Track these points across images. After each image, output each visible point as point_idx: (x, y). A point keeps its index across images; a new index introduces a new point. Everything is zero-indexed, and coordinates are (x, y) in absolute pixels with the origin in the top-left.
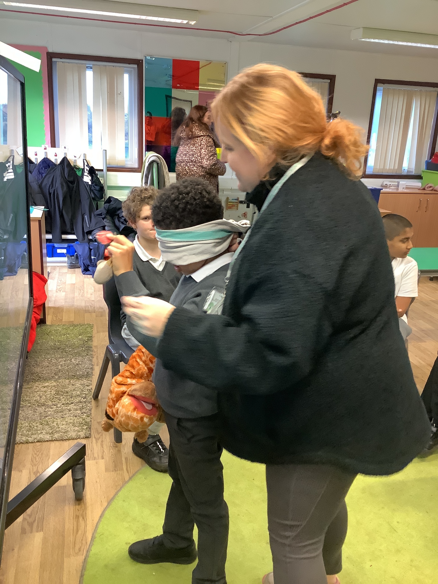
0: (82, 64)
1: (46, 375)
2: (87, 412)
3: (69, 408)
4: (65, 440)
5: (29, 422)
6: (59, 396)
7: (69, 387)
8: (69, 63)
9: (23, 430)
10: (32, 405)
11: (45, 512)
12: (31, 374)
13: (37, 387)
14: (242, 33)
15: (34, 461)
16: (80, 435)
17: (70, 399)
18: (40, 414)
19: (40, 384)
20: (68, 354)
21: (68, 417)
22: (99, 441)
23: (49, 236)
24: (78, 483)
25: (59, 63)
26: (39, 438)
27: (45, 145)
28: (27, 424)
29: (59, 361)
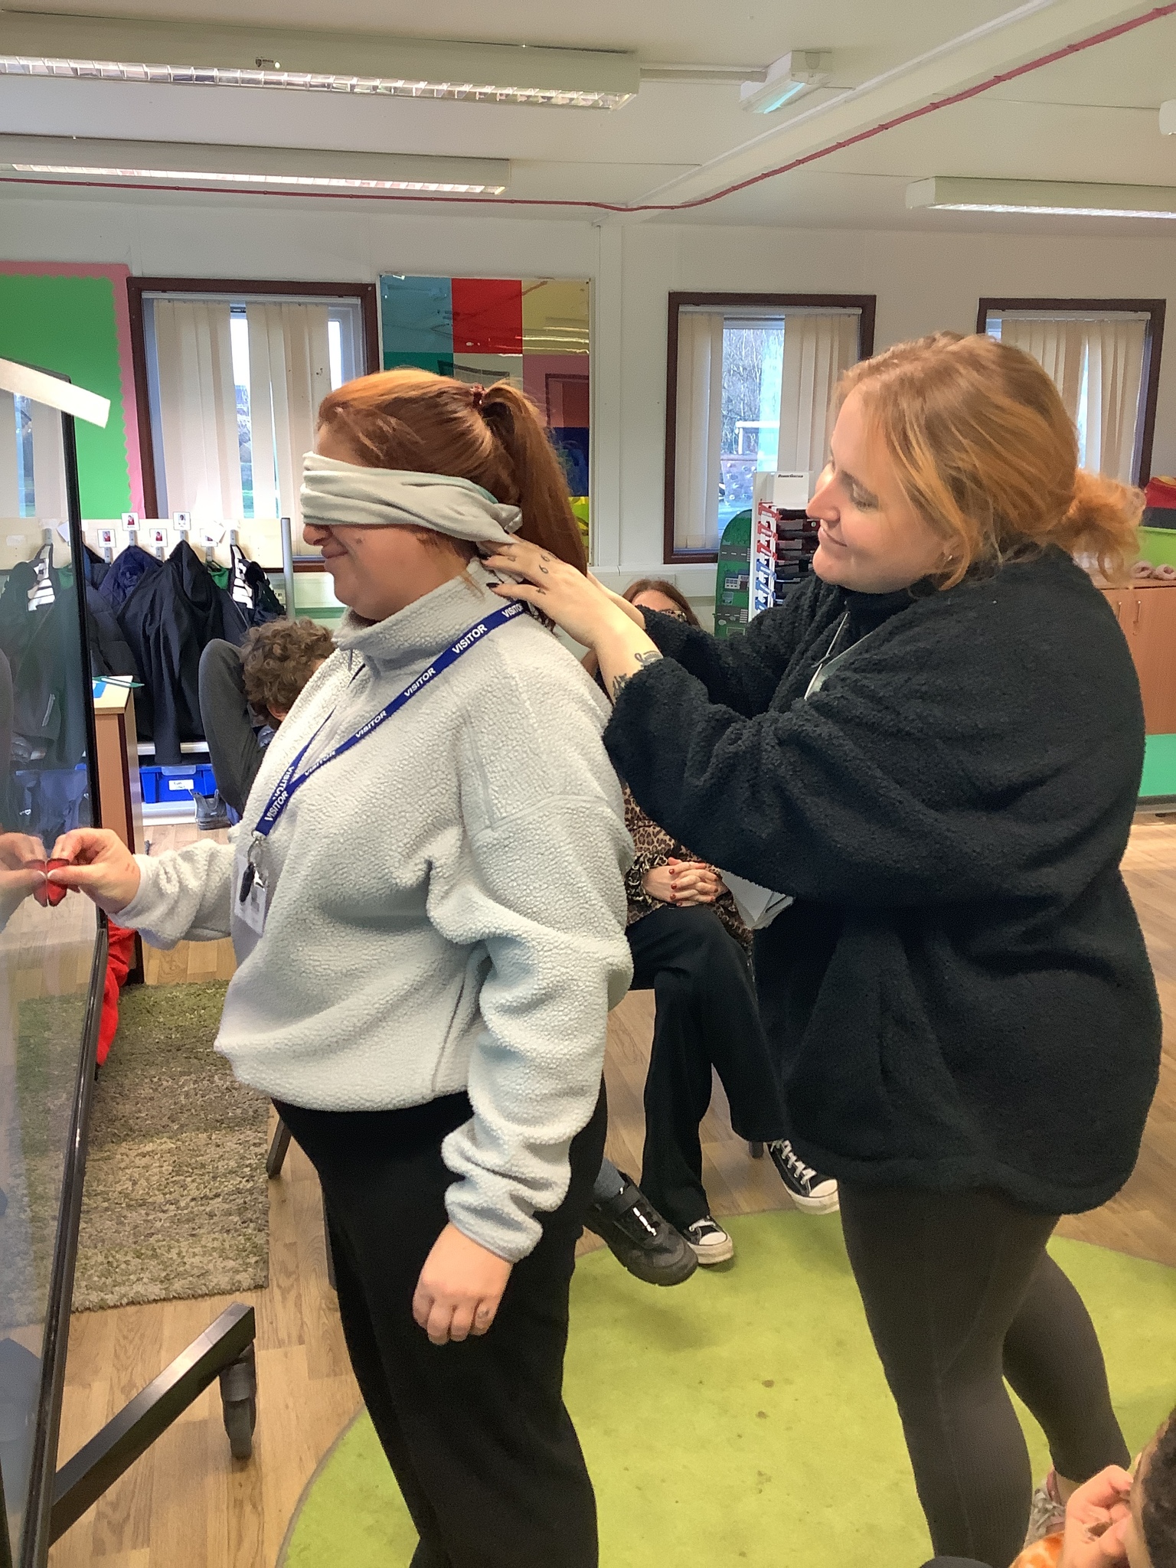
0: (219, 302)
1: (148, 1122)
2: (257, 1218)
3: (208, 1209)
4: (202, 1296)
5: (106, 1251)
6: (182, 1178)
7: (208, 1151)
8: (185, 301)
9: (92, 1274)
10: (113, 1206)
11: (154, 1494)
12: (109, 1121)
13: (125, 1157)
14: (626, 204)
15: (122, 1356)
16: (240, 1282)
17: (212, 1184)
18: (134, 1229)
19: (132, 1147)
20: (203, 1062)
21: (209, 1233)
22: (292, 1296)
23: (148, 749)
24: (239, 1411)
25: (160, 303)
26: (132, 1295)
27: (131, 514)
28: (100, 1258)
29: (180, 1083)
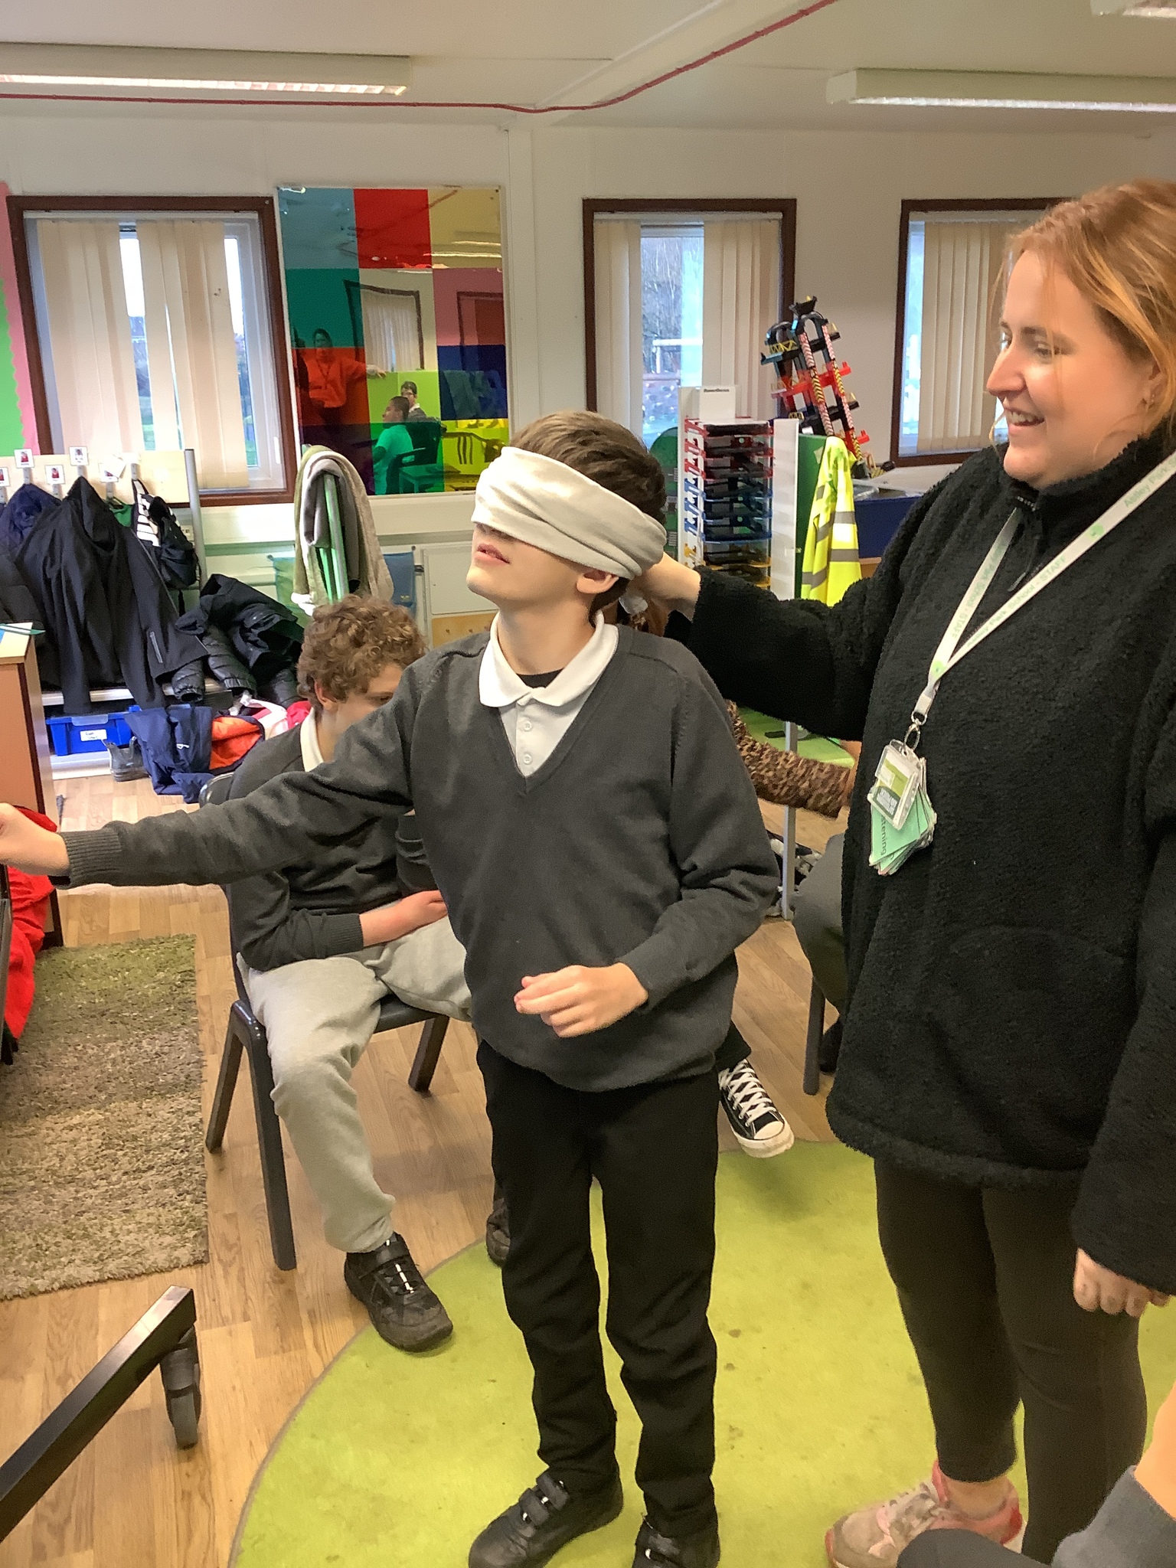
0: (107, 220)
1: (74, 1093)
2: (194, 1189)
3: (142, 1183)
4: (138, 1275)
5: (34, 1234)
6: (113, 1151)
7: (139, 1122)
8: (69, 220)
9: (20, 1259)
10: (40, 1184)
11: (96, 1491)
12: (32, 1093)
13: (51, 1132)
14: (534, 105)
15: (56, 1345)
16: (178, 1258)
17: (145, 1156)
18: (63, 1208)
19: (58, 1120)
20: (129, 1027)
21: (143, 1208)
22: (234, 1271)
23: (56, 699)
24: (182, 1399)
25: (42, 224)
26: (64, 1279)
27: (23, 450)
28: (29, 1241)
29: (106, 1050)
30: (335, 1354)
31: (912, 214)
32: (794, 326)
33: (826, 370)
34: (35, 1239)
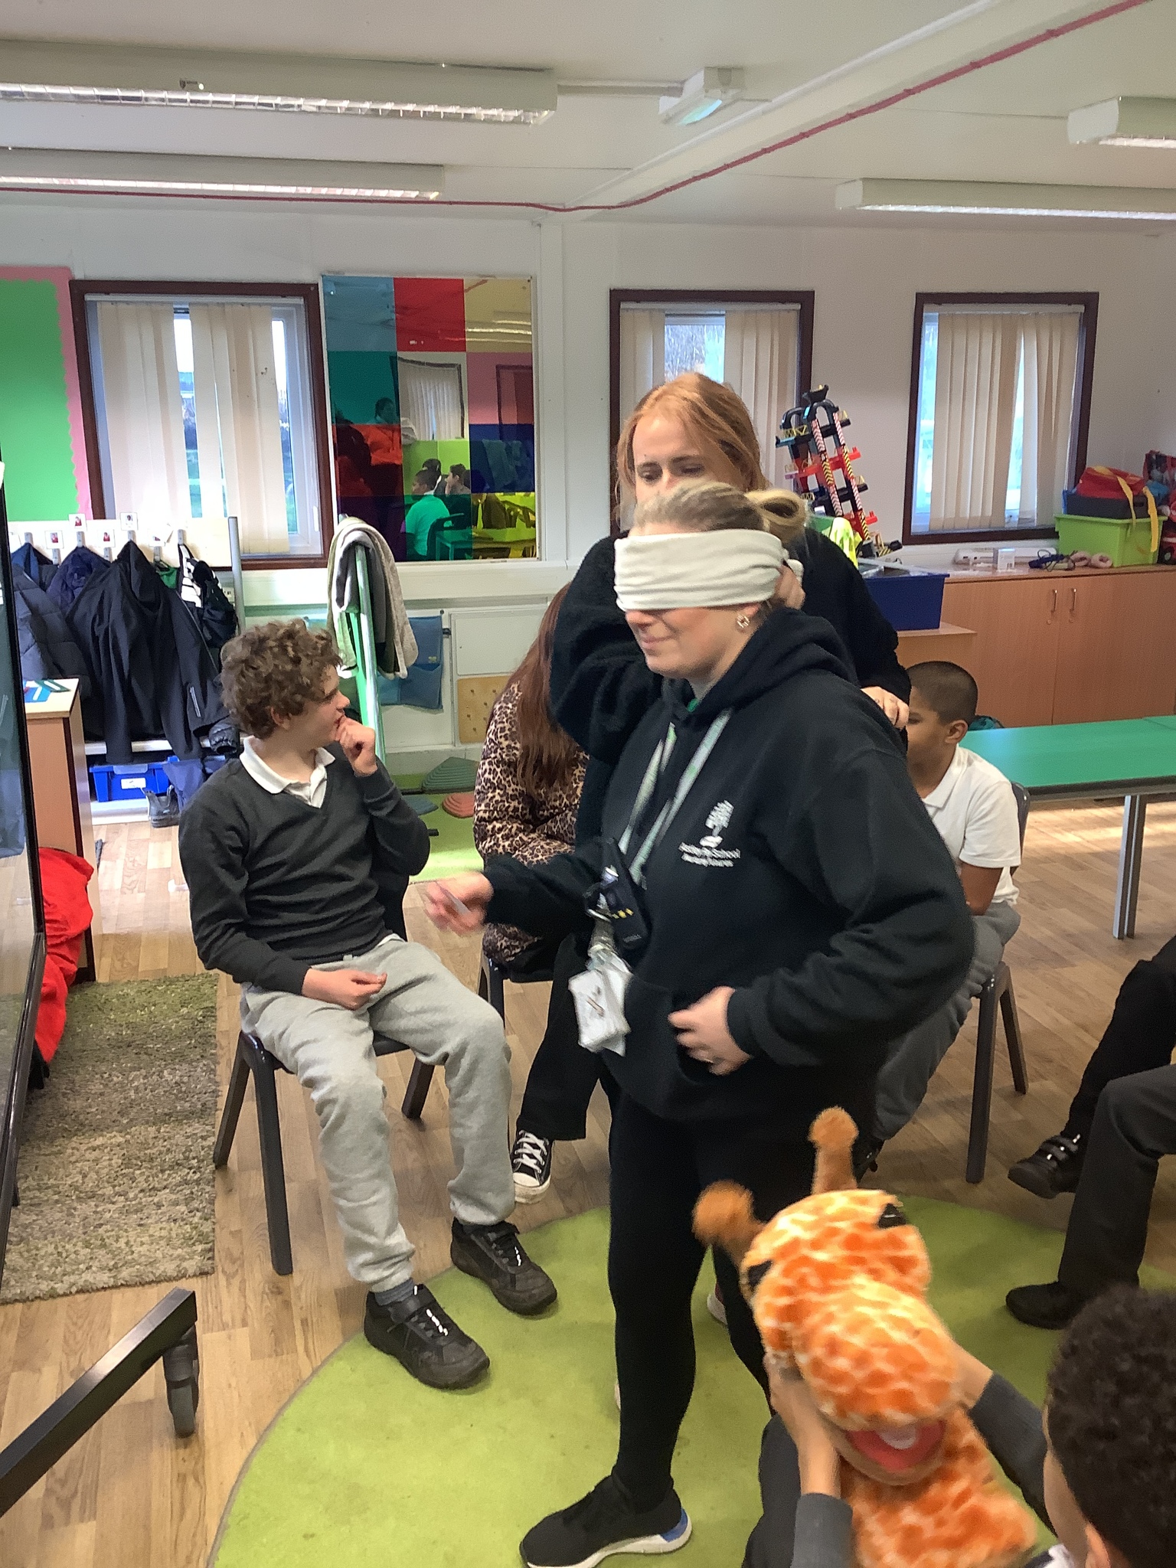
0: (163, 303)
1: (98, 1117)
2: (204, 1207)
3: (156, 1200)
4: (147, 1283)
5: (56, 1242)
6: (131, 1170)
7: (156, 1144)
8: (127, 303)
9: (42, 1265)
10: (64, 1198)
11: (101, 1471)
12: (60, 1116)
13: (75, 1151)
14: (563, 204)
15: (71, 1342)
16: (186, 1269)
17: (160, 1175)
18: (84, 1220)
19: (83, 1141)
20: (152, 1057)
21: (156, 1223)
22: (236, 1282)
23: (99, 748)
24: (181, 1390)
25: (103, 306)
26: (82, 1284)
27: (78, 515)
28: (51, 1249)
29: (131, 1079)
30: (323, 1358)
31: (926, 307)
32: (806, 414)
33: (836, 455)
34: (56, 1248)
